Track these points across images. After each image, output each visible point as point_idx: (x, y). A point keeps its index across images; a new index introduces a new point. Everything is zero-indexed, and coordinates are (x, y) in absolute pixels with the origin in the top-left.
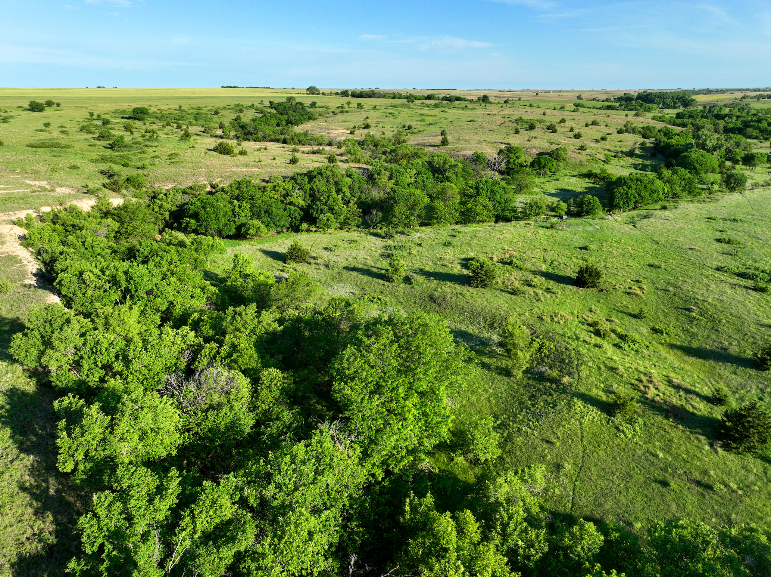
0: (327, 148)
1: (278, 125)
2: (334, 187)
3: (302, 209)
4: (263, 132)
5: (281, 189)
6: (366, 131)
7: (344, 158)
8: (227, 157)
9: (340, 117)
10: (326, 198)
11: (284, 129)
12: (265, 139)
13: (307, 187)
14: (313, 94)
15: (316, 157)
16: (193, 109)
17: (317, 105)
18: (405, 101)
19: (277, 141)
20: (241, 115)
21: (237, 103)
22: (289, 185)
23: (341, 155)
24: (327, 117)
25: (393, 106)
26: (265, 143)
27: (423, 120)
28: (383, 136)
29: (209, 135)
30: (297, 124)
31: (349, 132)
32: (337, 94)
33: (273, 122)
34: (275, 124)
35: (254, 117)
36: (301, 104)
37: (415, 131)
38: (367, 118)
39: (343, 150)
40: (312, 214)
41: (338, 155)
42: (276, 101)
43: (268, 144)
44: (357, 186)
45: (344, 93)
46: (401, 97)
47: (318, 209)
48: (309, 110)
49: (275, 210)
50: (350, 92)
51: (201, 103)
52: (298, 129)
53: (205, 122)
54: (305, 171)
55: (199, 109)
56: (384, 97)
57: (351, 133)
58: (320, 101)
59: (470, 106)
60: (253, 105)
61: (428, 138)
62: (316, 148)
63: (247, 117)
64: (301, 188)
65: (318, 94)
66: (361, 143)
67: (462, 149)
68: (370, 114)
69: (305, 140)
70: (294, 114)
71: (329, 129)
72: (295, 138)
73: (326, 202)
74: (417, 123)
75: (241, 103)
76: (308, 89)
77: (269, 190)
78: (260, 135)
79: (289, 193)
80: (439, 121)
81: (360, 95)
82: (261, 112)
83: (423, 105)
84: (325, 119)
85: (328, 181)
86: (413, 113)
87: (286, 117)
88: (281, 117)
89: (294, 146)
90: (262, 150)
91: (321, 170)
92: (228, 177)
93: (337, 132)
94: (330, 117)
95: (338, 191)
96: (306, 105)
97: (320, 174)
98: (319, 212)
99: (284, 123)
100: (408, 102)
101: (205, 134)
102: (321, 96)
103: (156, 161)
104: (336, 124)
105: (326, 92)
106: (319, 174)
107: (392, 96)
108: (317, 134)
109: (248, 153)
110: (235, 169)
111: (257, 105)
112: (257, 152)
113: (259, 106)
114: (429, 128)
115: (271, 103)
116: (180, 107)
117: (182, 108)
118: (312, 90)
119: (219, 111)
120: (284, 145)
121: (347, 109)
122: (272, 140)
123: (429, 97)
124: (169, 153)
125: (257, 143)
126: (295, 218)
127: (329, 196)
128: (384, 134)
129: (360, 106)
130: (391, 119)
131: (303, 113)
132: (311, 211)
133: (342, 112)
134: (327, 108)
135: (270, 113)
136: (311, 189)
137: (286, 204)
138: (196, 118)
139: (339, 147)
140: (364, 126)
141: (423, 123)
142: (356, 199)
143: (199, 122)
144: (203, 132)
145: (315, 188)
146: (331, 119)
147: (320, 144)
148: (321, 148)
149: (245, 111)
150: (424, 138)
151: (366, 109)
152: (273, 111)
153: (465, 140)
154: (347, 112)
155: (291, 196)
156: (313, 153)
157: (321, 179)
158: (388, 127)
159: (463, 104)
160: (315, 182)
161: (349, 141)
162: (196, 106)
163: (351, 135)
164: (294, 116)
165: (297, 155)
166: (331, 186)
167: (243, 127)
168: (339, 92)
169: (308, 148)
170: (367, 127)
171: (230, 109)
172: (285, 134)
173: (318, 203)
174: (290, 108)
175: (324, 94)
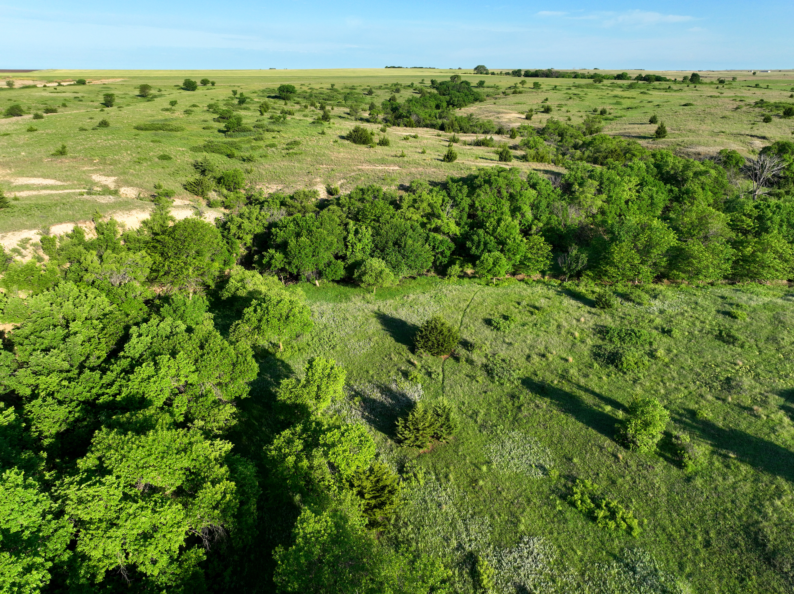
0: (496, 138)
1: (438, 107)
2: (508, 204)
3: (454, 239)
4: (417, 115)
5: (425, 204)
6: (546, 116)
7: (519, 153)
8: (363, 148)
9: (512, 99)
10: (495, 223)
11: (443, 112)
12: (419, 124)
13: (466, 203)
14: (481, 73)
15: (480, 151)
16: (346, 88)
17: (485, 85)
18: (591, 81)
19: (433, 126)
20: (397, 95)
21: (395, 82)
22: (437, 198)
23: (515, 148)
24: (496, 99)
25: (578, 87)
26: (418, 129)
27: (618, 103)
28: (569, 122)
29: (353, 118)
30: (460, 106)
31: (524, 116)
32: (507, 74)
33: (432, 103)
34: (434, 107)
35: (411, 98)
36: (467, 83)
37: (610, 117)
38: (547, 100)
39: (518, 140)
40: (470, 249)
41: (511, 148)
42: (439, 81)
43: (421, 131)
44: (544, 203)
45: (517, 73)
46: (583, 77)
47: (479, 242)
48: (475, 90)
49: (410, 242)
50: (523, 73)
51: (356, 83)
52: (461, 112)
53: (355, 103)
54: (465, 174)
55: (353, 88)
56: (563, 77)
57: (527, 118)
58: (489, 80)
59: (674, 87)
60: (412, 84)
61: (632, 126)
62: (481, 137)
63: (402, 98)
64: (455, 205)
65: (487, 74)
66: (541, 132)
67: (692, 144)
68: (551, 95)
69: (468, 126)
70: (458, 94)
71: (499, 113)
72: (456, 124)
73: (494, 230)
74: (611, 107)
75: (399, 82)
76: (476, 69)
77: (405, 205)
78: (413, 118)
79: (436, 211)
80: (641, 105)
81: (536, 74)
82: (421, 91)
83: (613, 85)
84: (494, 101)
85: (499, 192)
86: (604, 94)
87: (448, 98)
88: (442, 97)
89: (453, 134)
90: (411, 139)
91: (490, 176)
92: (355, 179)
93: (508, 116)
94: (500, 98)
95: (515, 210)
96: (472, 85)
97: (488, 182)
98: (482, 247)
99: (445, 104)
100: (595, 81)
101: (349, 116)
102: (490, 75)
103: (270, 151)
104: (507, 107)
105: (496, 73)
106: (486, 182)
107: (573, 75)
108: (483, 118)
109: (391, 144)
110: (366, 167)
111: (417, 84)
112: (404, 142)
113: (419, 85)
114: (629, 113)
115: (433, 82)
116: (333, 85)
117: (335, 87)
118: (480, 70)
119: (373, 90)
120: (441, 132)
121: (521, 89)
122: (426, 126)
123: (620, 77)
124: (289, 141)
125: (408, 128)
126: (442, 253)
127: (499, 221)
128: (569, 120)
129: (536, 86)
130: (577, 101)
131: (468, 93)
132: (469, 244)
133: (514, 93)
134: (497, 87)
135: (429, 93)
136: (472, 206)
137: (430, 230)
138: (346, 99)
139: (513, 136)
140: (543, 110)
141: (619, 107)
142: (541, 225)
143: (349, 103)
144: (348, 114)
145: (477, 204)
146: (501, 101)
147: (486, 132)
148: (488, 137)
149: (403, 91)
150: (625, 126)
151: (544, 90)
152: (435, 91)
153: (690, 131)
154: (520, 93)
155: (439, 217)
156: (478, 144)
157: (488, 190)
158: (574, 111)
159: (664, 85)
160: (479, 195)
161: (525, 128)
162: (350, 85)
163: (526, 121)
164: (457, 96)
165: (456, 147)
166: (503, 201)
167: (395, 109)
168: (511, 72)
169: (470, 138)
170: (547, 110)
171: (386, 88)
172: (444, 118)
173: (481, 231)
174: (453, 87)
175: (493, 74)
